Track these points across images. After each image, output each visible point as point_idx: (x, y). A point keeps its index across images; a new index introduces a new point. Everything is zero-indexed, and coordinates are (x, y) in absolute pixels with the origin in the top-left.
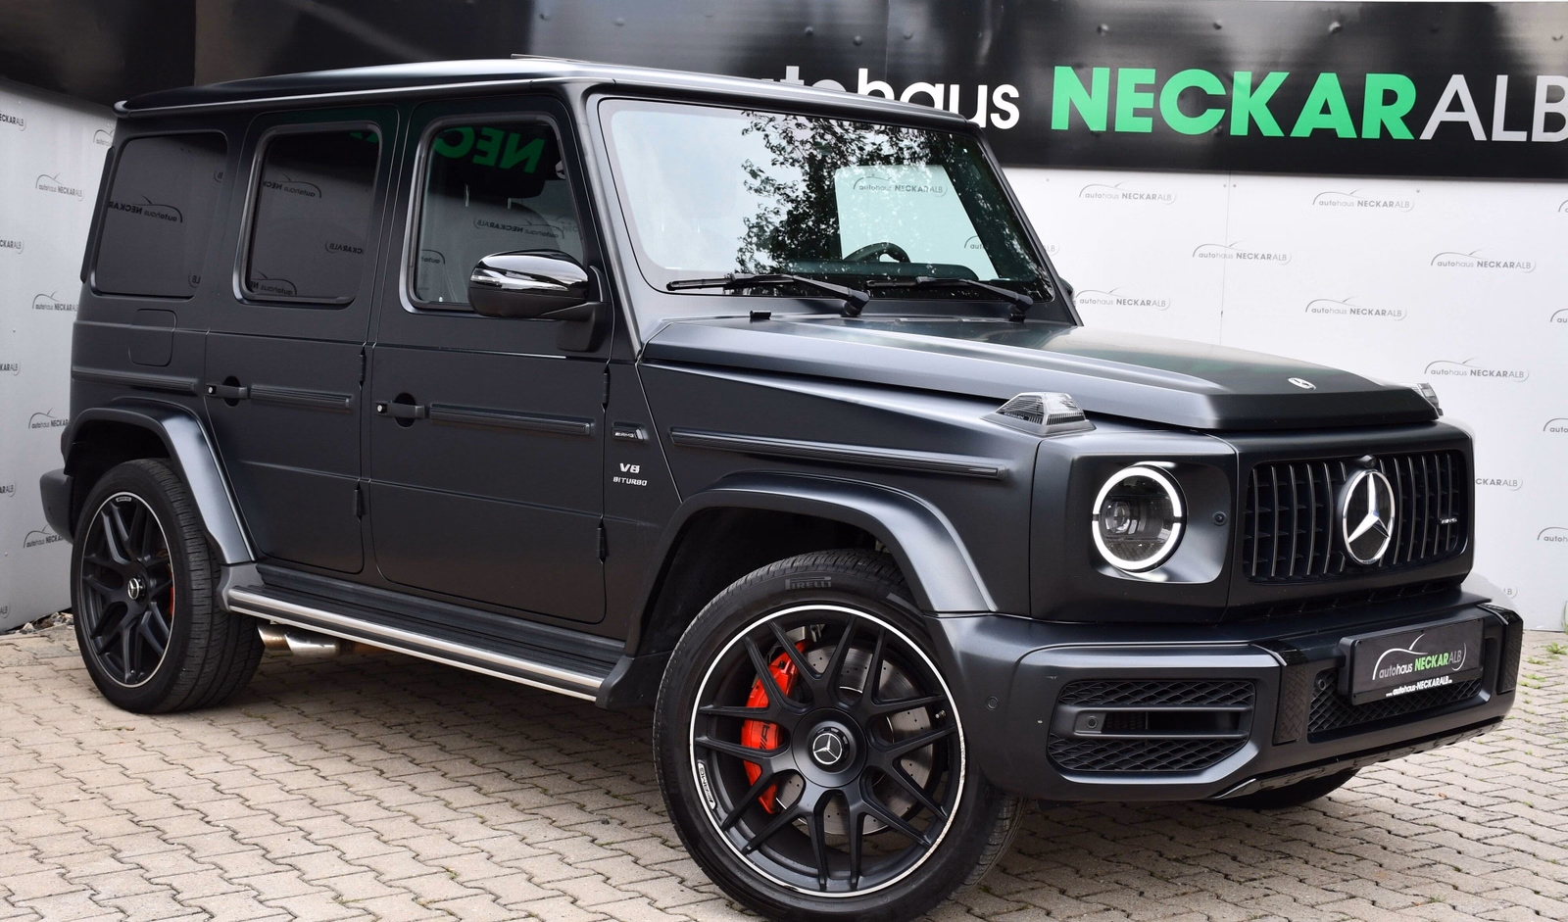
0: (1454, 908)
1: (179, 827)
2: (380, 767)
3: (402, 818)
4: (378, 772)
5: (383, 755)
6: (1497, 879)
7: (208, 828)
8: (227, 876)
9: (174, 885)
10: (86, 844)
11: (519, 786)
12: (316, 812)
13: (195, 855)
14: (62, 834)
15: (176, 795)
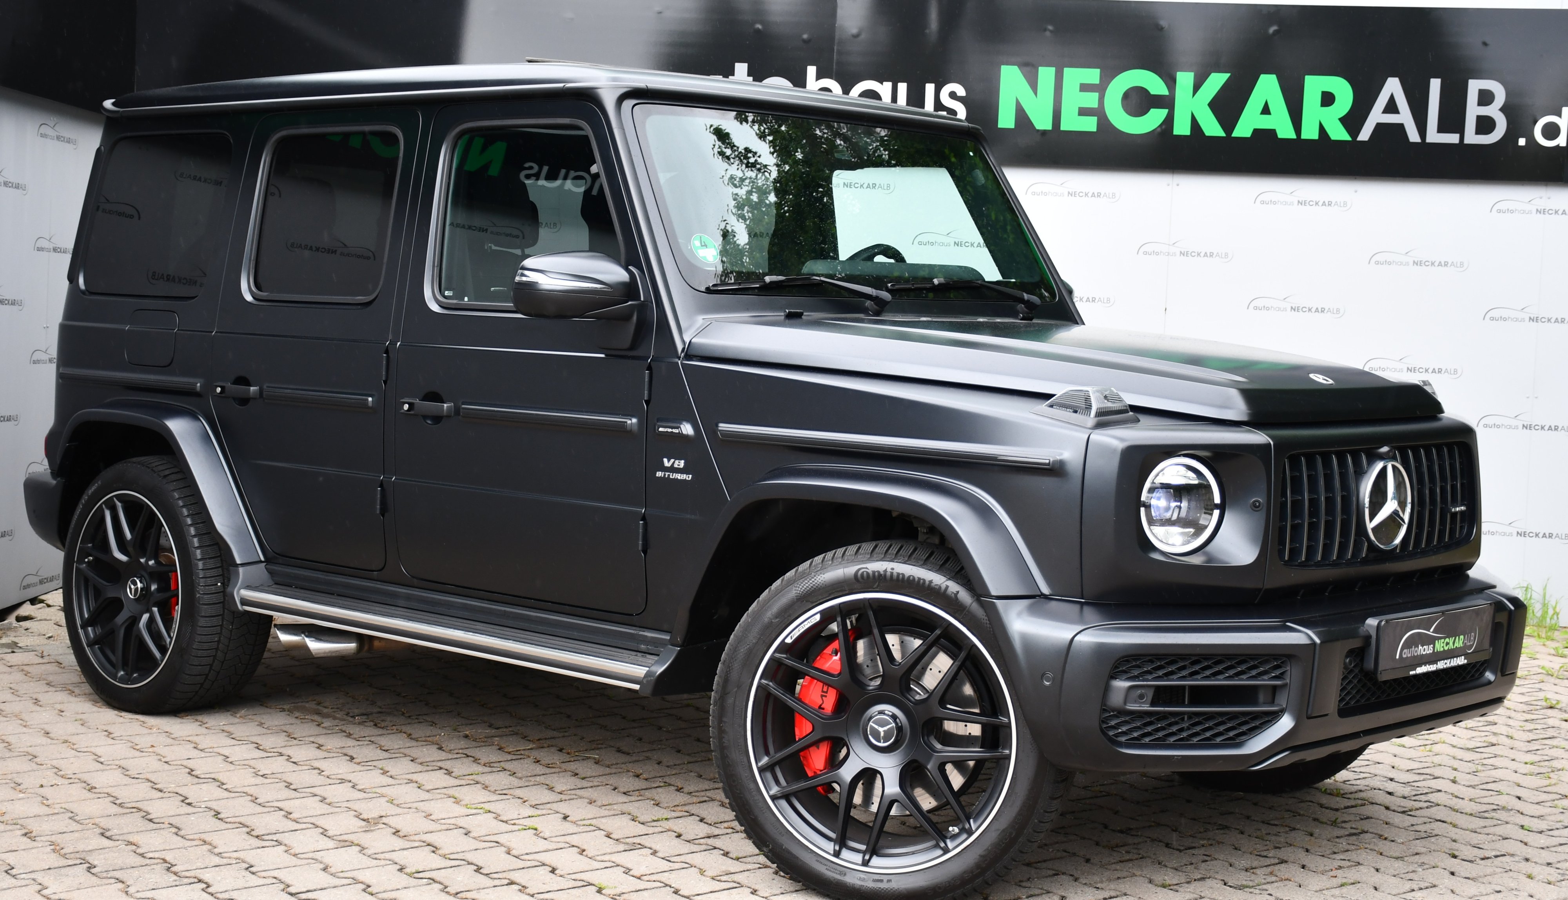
1: (159, 808)
2: (350, 753)
3: (379, 799)
4: (348, 758)
5: (350, 742)
7: (190, 809)
8: (216, 851)
9: (168, 859)
10: (75, 824)
11: (487, 769)
12: (294, 794)
13: (182, 833)
14: (48, 815)
15: (153, 780)
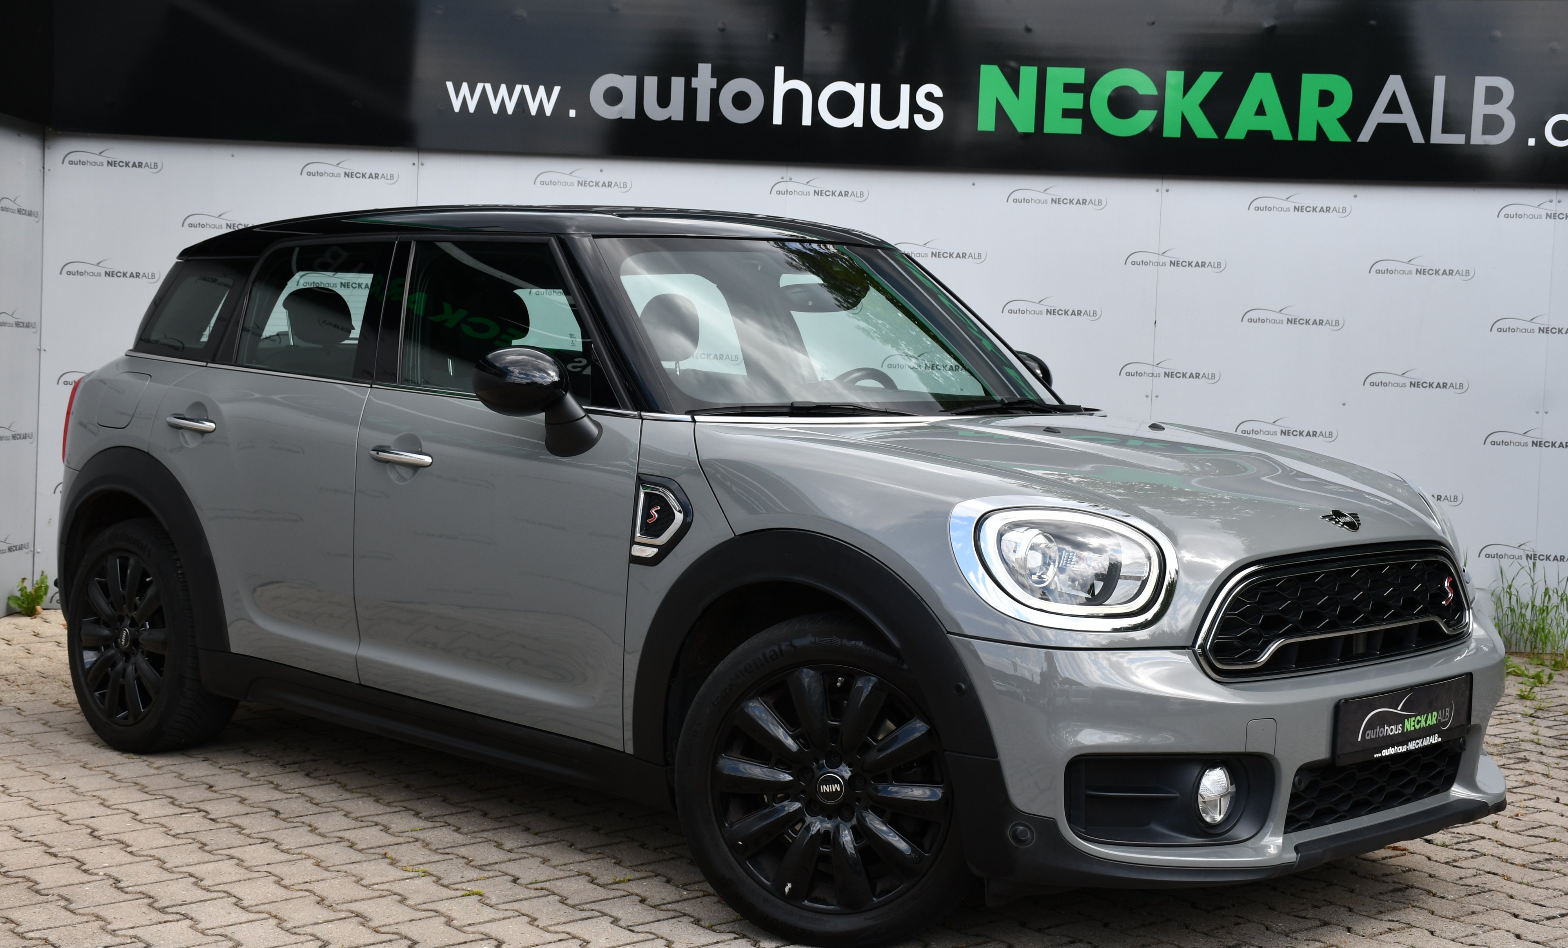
0: (1432, 933)
6: (1473, 903)
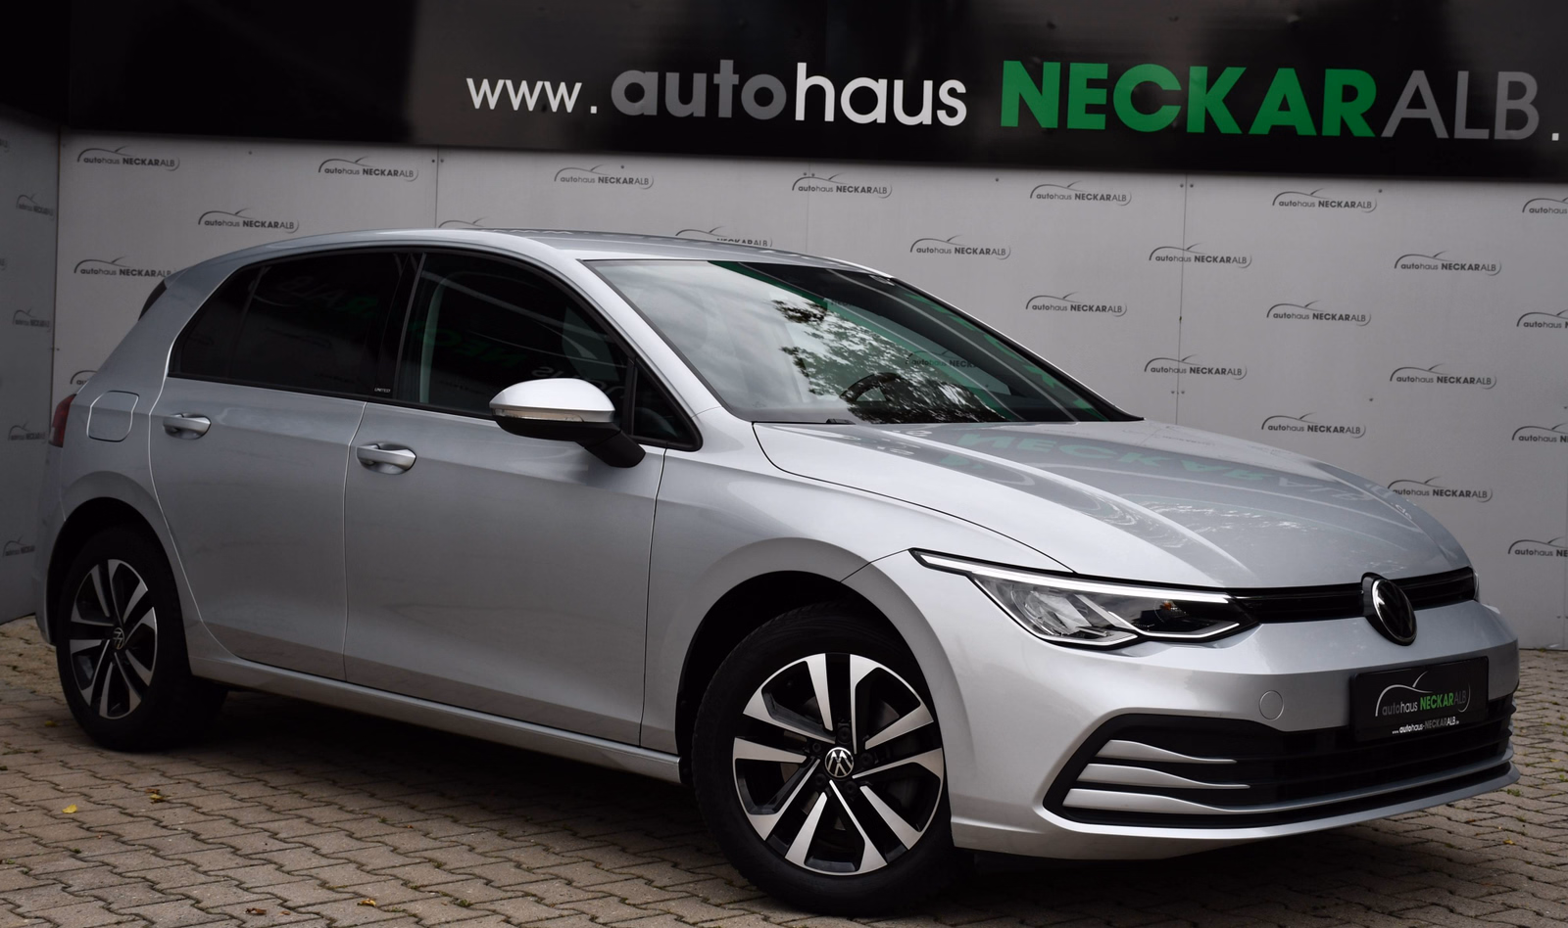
2: (331, 779)
3: (369, 820)
4: (331, 783)
8: (201, 869)
9: (148, 877)
10: (40, 848)
11: (484, 792)
12: (277, 817)
13: (161, 853)
15: (120, 805)
